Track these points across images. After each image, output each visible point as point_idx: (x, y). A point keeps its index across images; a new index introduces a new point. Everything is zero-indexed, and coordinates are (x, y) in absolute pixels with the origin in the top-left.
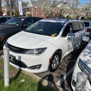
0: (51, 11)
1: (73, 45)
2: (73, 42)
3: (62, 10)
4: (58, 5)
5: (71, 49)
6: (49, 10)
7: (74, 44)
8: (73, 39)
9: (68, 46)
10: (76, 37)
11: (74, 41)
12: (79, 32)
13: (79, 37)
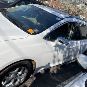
0: (69, 8)
1: (64, 56)
2: (65, 52)
3: (80, 11)
4: (79, 4)
5: (59, 61)
6: (67, 6)
7: (67, 55)
8: (67, 49)
9: (53, 56)
10: (74, 47)
11: (68, 52)
12: (83, 40)
13: (79, 48)
